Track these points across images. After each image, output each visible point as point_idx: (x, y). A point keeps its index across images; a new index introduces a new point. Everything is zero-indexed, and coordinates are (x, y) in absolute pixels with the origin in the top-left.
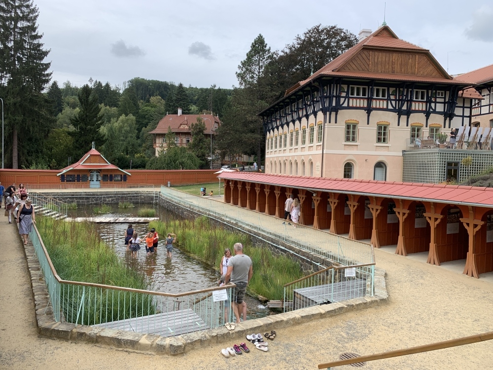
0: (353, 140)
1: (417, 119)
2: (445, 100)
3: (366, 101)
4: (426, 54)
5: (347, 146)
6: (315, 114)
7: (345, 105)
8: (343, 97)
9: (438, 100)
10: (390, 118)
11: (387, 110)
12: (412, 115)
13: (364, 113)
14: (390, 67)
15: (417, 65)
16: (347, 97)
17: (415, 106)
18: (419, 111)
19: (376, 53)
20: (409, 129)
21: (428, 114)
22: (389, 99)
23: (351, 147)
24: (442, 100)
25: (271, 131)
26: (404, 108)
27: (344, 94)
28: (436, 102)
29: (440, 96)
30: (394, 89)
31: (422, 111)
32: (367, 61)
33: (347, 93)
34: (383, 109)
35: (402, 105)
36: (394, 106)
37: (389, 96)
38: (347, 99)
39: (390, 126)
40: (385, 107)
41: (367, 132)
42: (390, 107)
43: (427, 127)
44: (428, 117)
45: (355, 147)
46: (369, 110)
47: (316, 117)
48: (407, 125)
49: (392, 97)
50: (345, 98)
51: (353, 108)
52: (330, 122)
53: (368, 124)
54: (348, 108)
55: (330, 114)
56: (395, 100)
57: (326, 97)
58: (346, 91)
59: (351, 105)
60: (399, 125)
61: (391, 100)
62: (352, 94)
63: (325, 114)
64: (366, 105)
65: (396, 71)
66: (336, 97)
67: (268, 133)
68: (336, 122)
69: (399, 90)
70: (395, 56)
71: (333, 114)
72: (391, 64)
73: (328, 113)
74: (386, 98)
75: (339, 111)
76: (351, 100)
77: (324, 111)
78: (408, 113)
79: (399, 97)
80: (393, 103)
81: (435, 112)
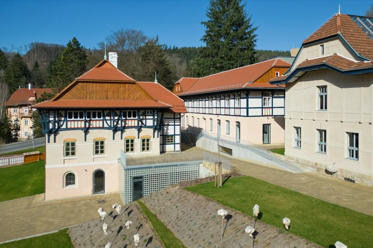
0: (73, 154)
1: (130, 133)
2: (154, 117)
3: (83, 123)
5: (67, 160)
7: (64, 127)
8: (61, 121)
9: (147, 117)
10: (105, 134)
11: (103, 128)
13: (81, 132)
14: (104, 94)
15: (127, 92)
16: (65, 120)
18: (132, 127)
20: (123, 142)
21: (139, 129)
22: (104, 120)
23: (71, 160)
24: (152, 117)
26: (118, 125)
27: (63, 119)
28: (146, 119)
29: (149, 114)
30: (109, 111)
31: (134, 127)
32: (82, 91)
34: (99, 128)
36: (109, 124)
37: (104, 117)
38: (65, 122)
39: (107, 141)
40: (101, 126)
41: (85, 147)
42: (106, 125)
43: (139, 138)
44: (139, 131)
45: (75, 160)
46: (86, 129)
48: (122, 139)
49: (107, 118)
50: (63, 121)
51: (71, 129)
52: (49, 142)
53: (85, 140)
54: (67, 129)
55: (49, 136)
56: (111, 120)
58: (64, 116)
59: (69, 126)
60: (114, 139)
61: (106, 120)
62: (70, 118)
64: (83, 126)
65: (109, 98)
68: (55, 142)
69: (114, 112)
70: (107, 86)
72: (104, 92)
73: (46, 136)
74: (102, 119)
75: (58, 133)
76: (69, 123)
78: (123, 129)
79: (113, 118)
80: (109, 122)
81: (146, 126)
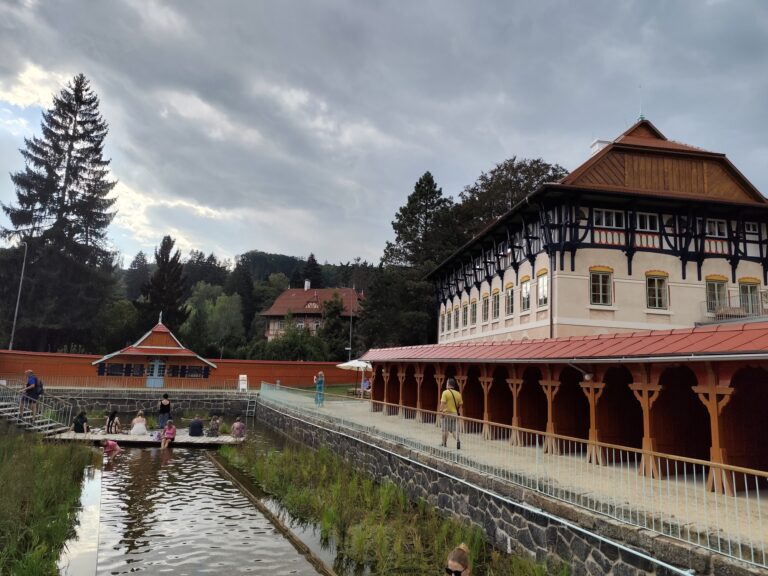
0: (605, 300)
1: (717, 268)
2: (760, 237)
3: (622, 236)
4: (720, 161)
5: (595, 312)
6: (532, 258)
7: (588, 240)
8: (583, 227)
9: (748, 237)
10: (669, 265)
11: (661, 250)
12: (706, 261)
13: (621, 255)
14: (661, 181)
15: (705, 178)
16: (590, 227)
17: (710, 246)
18: (717, 255)
19: (635, 158)
20: (703, 284)
21: (734, 261)
22: (662, 234)
23: (601, 314)
24: (756, 238)
25: (449, 301)
26: (692, 248)
27: (584, 223)
28: (746, 242)
29: (751, 231)
30: (671, 216)
31: (722, 256)
32: (621, 169)
33: (590, 221)
34: (653, 250)
35: (688, 243)
36: (673, 244)
37: (662, 227)
38: (589, 232)
39: (670, 279)
40: (657, 245)
41: (629, 289)
42: (666, 246)
43: (734, 282)
44: (734, 266)
45: (610, 314)
46: (630, 250)
47: (533, 265)
48: (700, 279)
49: (668, 230)
50: (586, 228)
51: (600, 246)
52: (562, 269)
53: (630, 273)
54: (593, 245)
55: (562, 256)
56: (674, 235)
57: (553, 227)
58: (587, 217)
59: (597, 241)
60: (684, 277)
61: (667, 235)
62: (599, 222)
63: (552, 255)
64: (623, 243)
65: (671, 187)
66: (571, 226)
67: (442, 304)
68: (573, 269)
69: (680, 220)
70: (667, 164)
71: (568, 255)
72: (661, 175)
73: (558, 253)
74: (658, 231)
75: (578, 251)
76: (597, 233)
77: (550, 249)
78: (700, 257)
79: (680, 230)
80: (671, 239)
81: (745, 257)
